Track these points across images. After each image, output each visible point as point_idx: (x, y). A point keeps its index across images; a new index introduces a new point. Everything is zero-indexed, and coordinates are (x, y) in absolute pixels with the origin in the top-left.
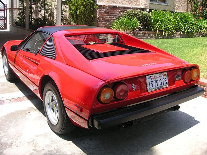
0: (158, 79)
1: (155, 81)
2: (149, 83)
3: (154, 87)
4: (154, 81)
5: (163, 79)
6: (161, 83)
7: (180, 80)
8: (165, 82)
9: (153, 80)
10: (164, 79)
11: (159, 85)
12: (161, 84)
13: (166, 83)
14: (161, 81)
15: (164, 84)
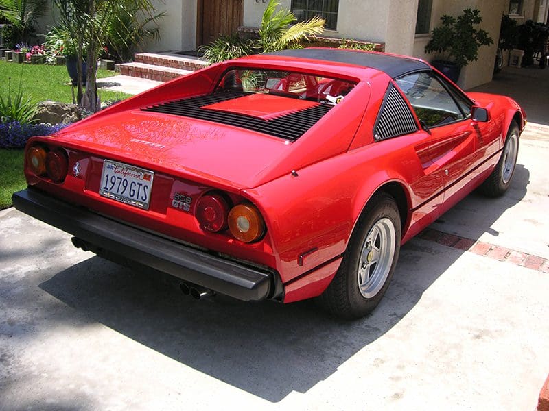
0: (130, 179)
1: (121, 179)
2: (107, 176)
3: (114, 190)
4: (118, 178)
5: (140, 184)
6: (134, 191)
7: (182, 210)
8: (142, 194)
9: (117, 175)
10: (143, 186)
11: (126, 194)
12: (132, 194)
13: (144, 198)
14: (135, 188)
15: (140, 197)
